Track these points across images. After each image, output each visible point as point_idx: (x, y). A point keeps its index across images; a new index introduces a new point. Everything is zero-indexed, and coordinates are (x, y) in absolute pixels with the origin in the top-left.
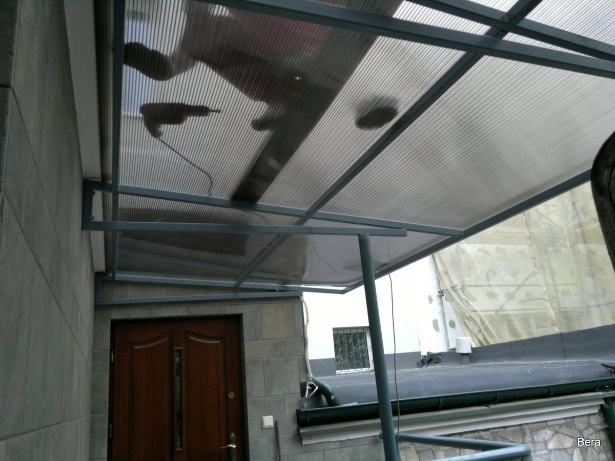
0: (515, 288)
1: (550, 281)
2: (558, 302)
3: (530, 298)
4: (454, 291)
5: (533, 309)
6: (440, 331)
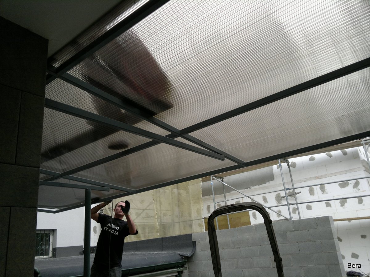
0: (141, 211)
1: (159, 208)
2: (161, 219)
3: (148, 216)
4: (109, 210)
5: (149, 223)
6: (97, 233)
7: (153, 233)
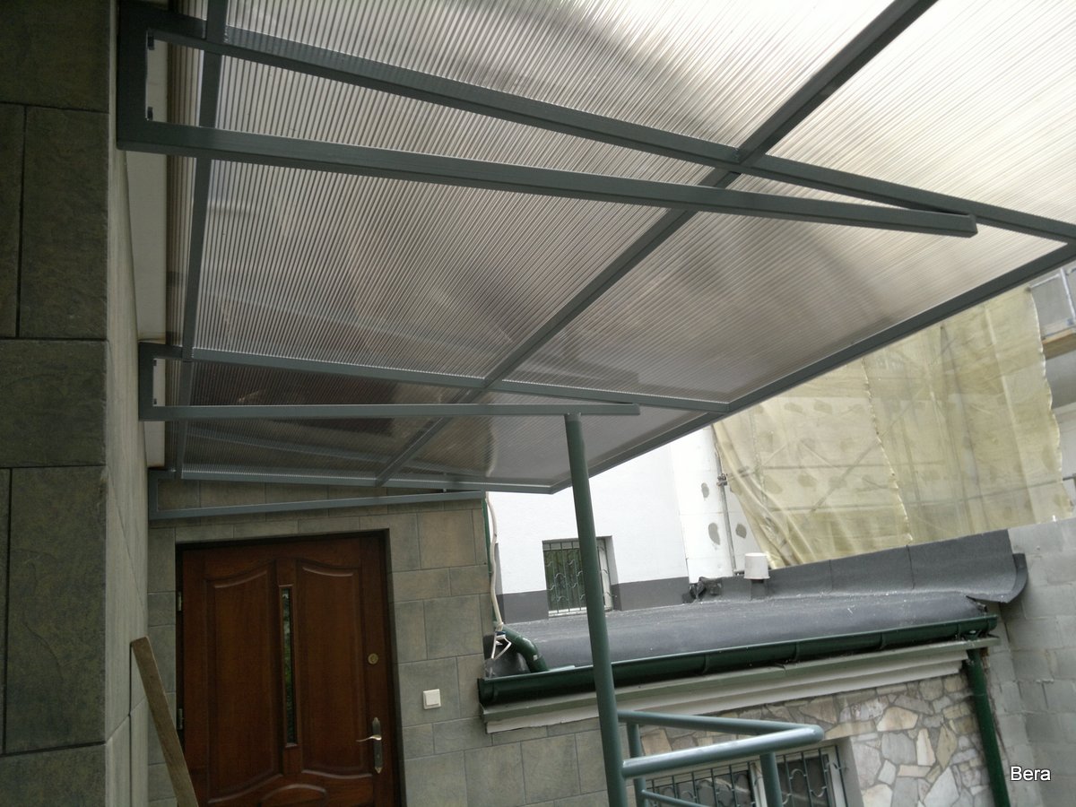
0: (843, 471)
1: (903, 458)
2: (917, 492)
4: (743, 476)
5: (871, 505)
6: (721, 542)
7: (890, 535)
